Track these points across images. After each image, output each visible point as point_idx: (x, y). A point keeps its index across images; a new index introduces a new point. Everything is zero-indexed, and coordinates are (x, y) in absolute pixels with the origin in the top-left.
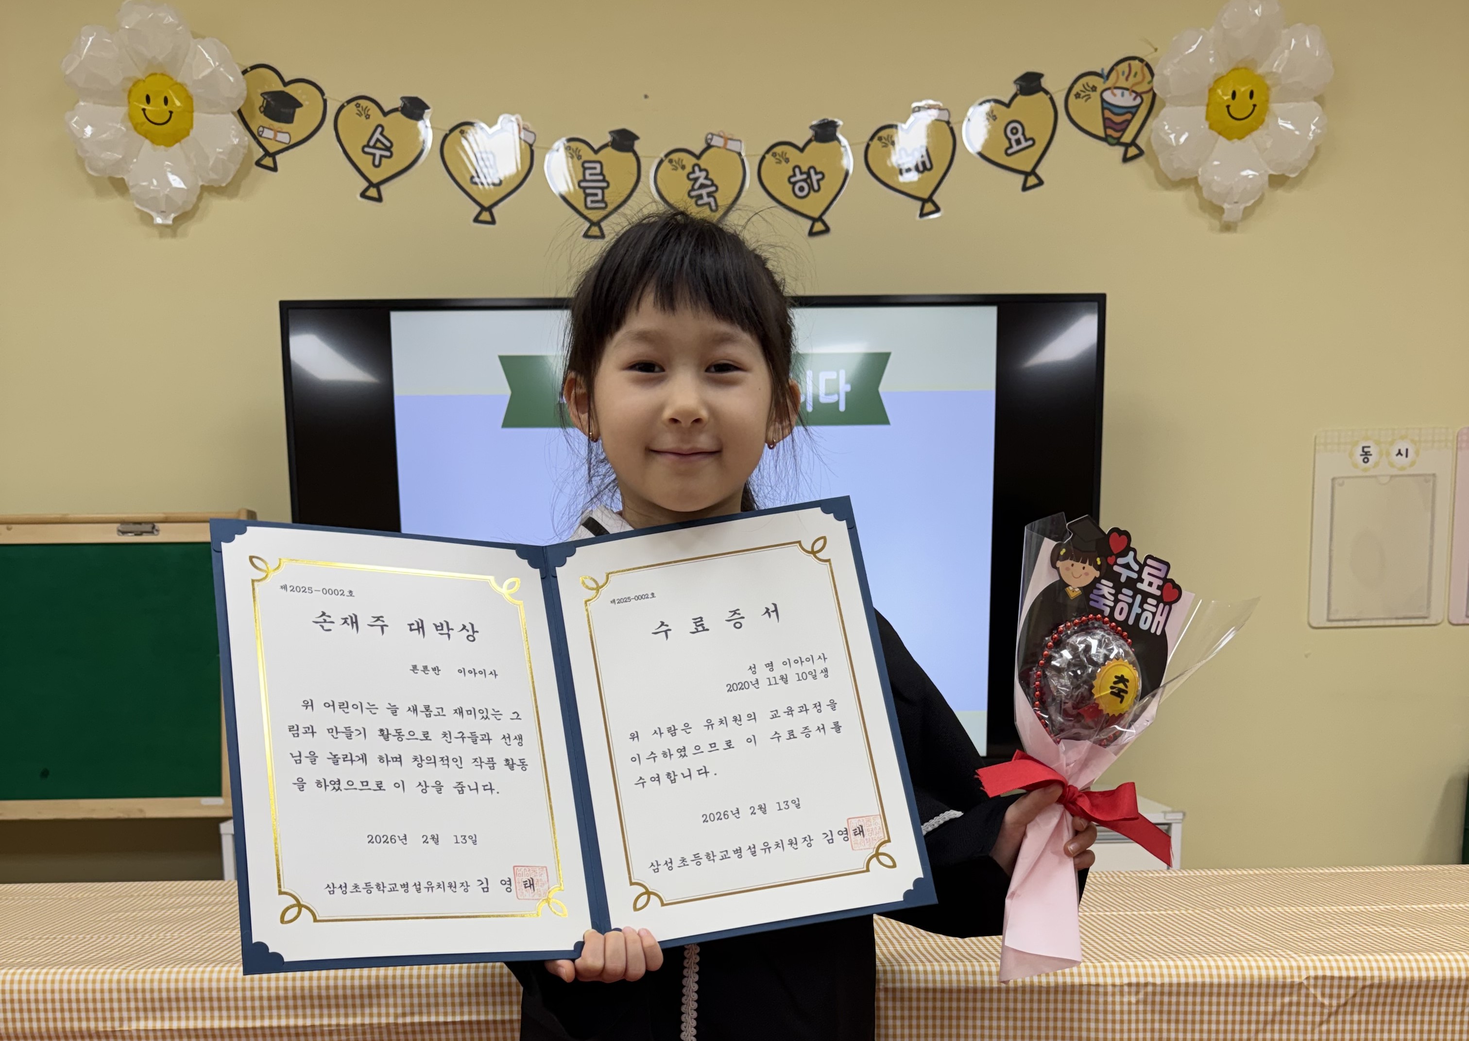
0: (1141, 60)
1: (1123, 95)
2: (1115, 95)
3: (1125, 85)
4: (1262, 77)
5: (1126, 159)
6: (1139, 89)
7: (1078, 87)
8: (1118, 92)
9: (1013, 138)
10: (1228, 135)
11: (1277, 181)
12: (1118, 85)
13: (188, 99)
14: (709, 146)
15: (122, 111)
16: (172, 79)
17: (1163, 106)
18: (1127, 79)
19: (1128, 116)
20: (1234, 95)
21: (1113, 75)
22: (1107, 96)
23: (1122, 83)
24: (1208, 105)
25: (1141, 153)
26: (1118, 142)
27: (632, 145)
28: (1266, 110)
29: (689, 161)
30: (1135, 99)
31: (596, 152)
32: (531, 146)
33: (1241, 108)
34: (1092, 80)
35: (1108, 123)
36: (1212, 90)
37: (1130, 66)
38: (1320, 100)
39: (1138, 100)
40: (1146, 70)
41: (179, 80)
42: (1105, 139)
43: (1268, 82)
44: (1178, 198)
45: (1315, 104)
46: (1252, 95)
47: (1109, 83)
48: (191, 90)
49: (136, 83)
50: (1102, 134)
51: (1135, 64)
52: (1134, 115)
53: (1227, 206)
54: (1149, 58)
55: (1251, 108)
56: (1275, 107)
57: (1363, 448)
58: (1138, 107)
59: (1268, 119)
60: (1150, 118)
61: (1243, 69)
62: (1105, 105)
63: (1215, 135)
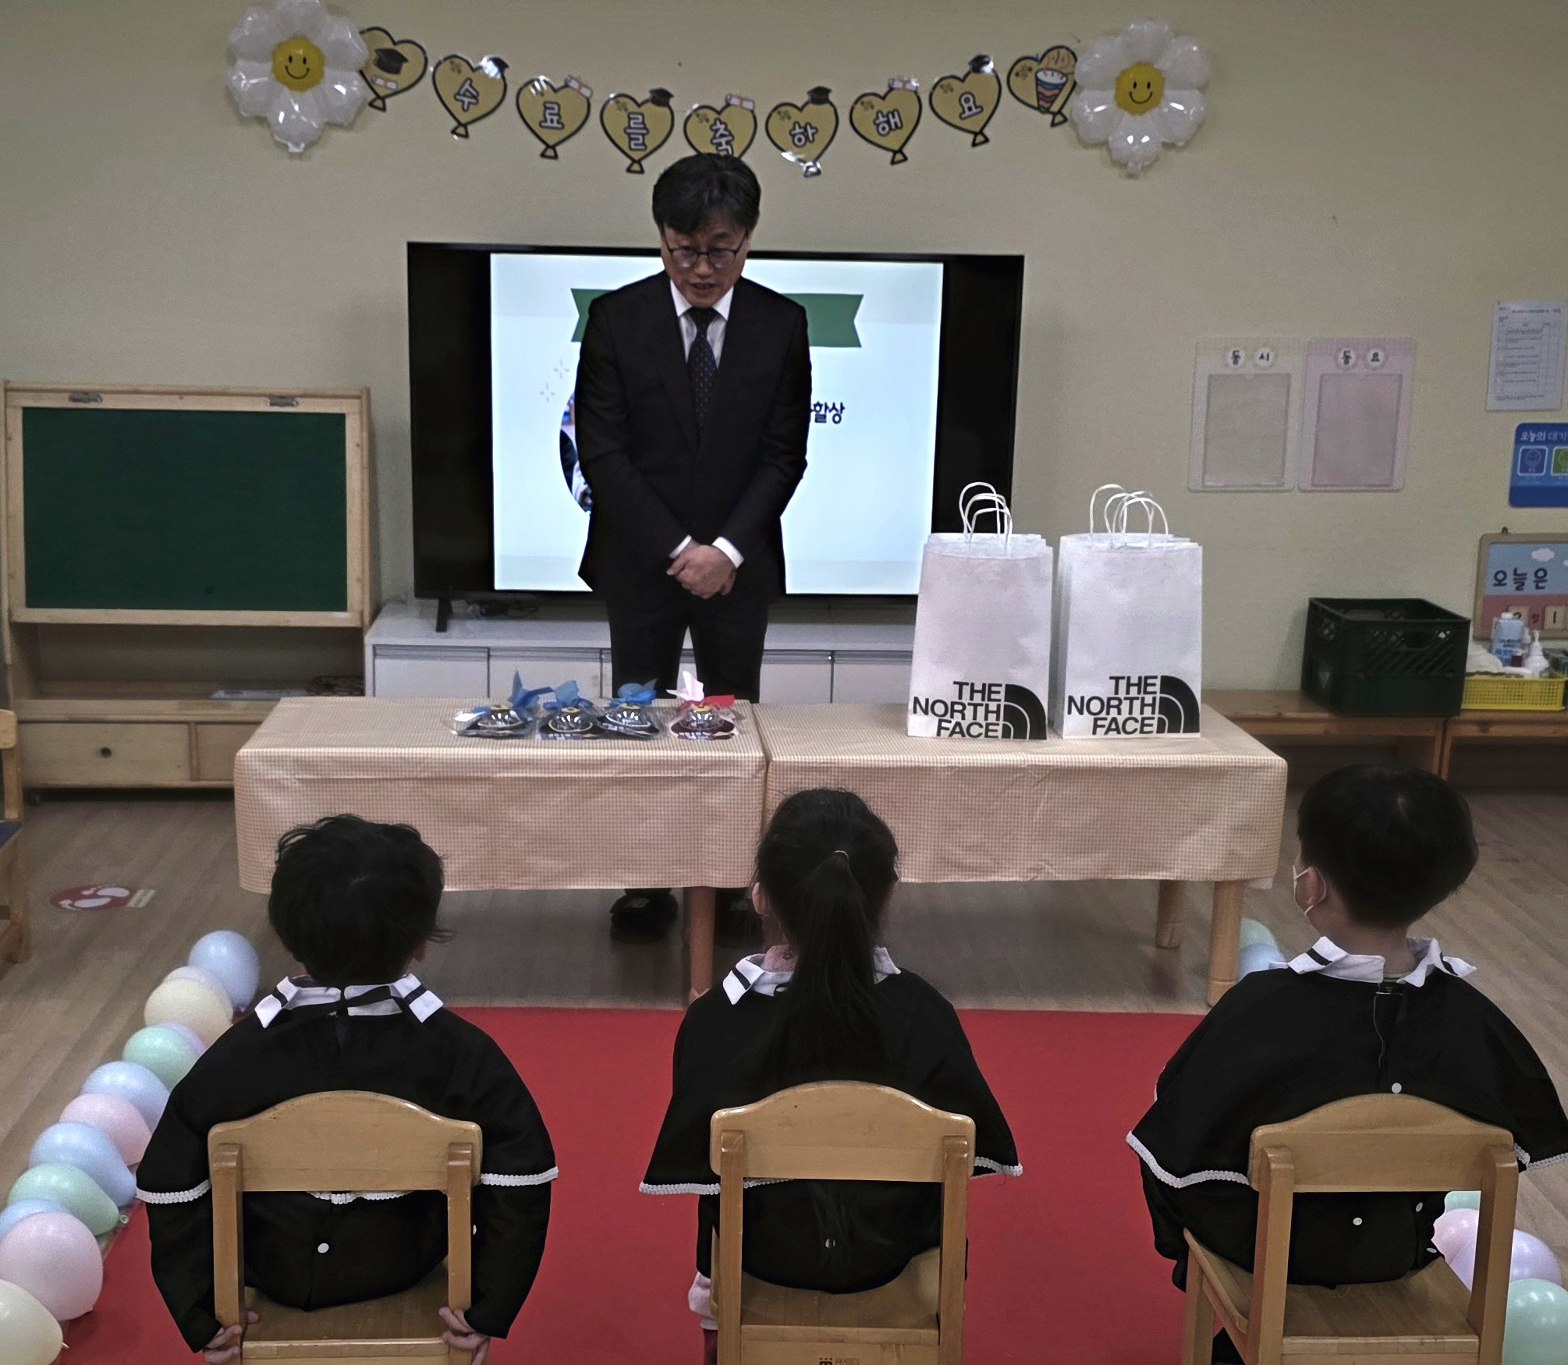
0: (1068, 49)
1: (1053, 75)
2: (1045, 74)
3: (1056, 67)
4: (1159, 72)
5: (1053, 124)
6: (1065, 71)
7: (1018, 68)
8: (1049, 73)
9: (966, 106)
10: (1133, 112)
11: (1169, 146)
12: (1049, 67)
13: (322, 58)
14: (728, 105)
15: (267, 65)
16: (309, 42)
17: (1082, 89)
18: (1056, 63)
19: (1056, 91)
20: (1135, 85)
21: (1046, 60)
22: (1041, 75)
23: (1052, 65)
24: (1117, 89)
25: (1065, 120)
26: (1047, 111)
27: (668, 101)
28: (1161, 95)
29: (712, 116)
30: (1062, 78)
31: (639, 105)
32: (588, 99)
33: (1141, 93)
34: (1028, 63)
35: (1041, 96)
36: (1118, 79)
37: (1058, 53)
38: (1203, 88)
39: (1064, 79)
40: (1071, 56)
41: (315, 43)
42: (1039, 108)
43: (1162, 75)
44: (1094, 153)
46: (1149, 85)
47: (1043, 65)
48: (324, 52)
49: (281, 45)
50: (1035, 104)
51: (1063, 52)
52: (1061, 90)
53: (1130, 164)
54: (1072, 48)
55: (1148, 95)
56: (1168, 92)
57: (1234, 352)
58: (1063, 85)
59: (1163, 102)
60: (1073, 94)
61: (1143, 64)
62: (1039, 82)
63: (1122, 110)
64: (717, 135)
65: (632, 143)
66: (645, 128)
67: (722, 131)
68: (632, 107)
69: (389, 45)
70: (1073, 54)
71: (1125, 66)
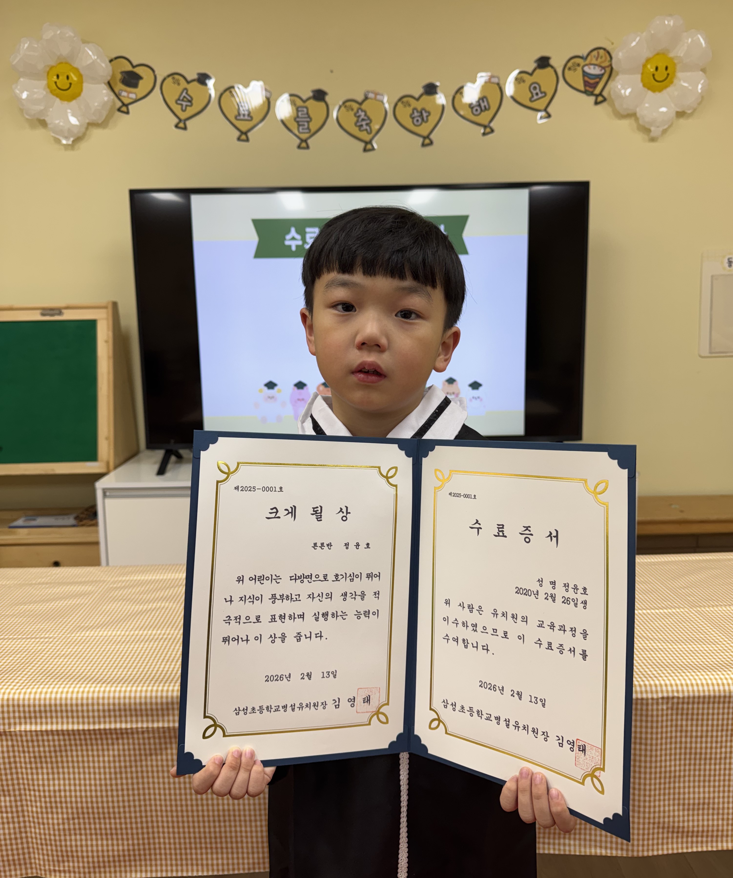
0: (605, 49)
1: (594, 68)
2: (590, 68)
3: (596, 63)
4: (672, 59)
5: (596, 103)
6: (603, 65)
7: (570, 64)
8: (592, 67)
9: (534, 92)
10: (654, 90)
11: (680, 114)
12: (592, 63)
13: (80, 76)
14: (366, 98)
16: (71, 65)
17: (617, 74)
18: (597, 59)
19: (597, 80)
20: (657, 69)
21: (589, 58)
22: (586, 69)
23: (594, 61)
24: (642, 74)
25: (605, 100)
26: (592, 94)
27: (324, 98)
28: (674, 75)
29: (355, 106)
30: (601, 70)
31: (304, 101)
32: (268, 97)
33: (661, 75)
34: (577, 60)
35: (587, 84)
36: (644, 66)
37: (598, 53)
38: (704, 70)
39: (603, 71)
41: (75, 65)
42: (585, 92)
43: (676, 61)
44: (626, 123)
45: (701, 73)
46: (667, 68)
47: (587, 62)
48: (82, 72)
49: (52, 67)
50: (583, 90)
51: (602, 52)
52: (601, 79)
53: (652, 129)
54: (608, 48)
55: (666, 75)
56: (679, 75)
57: (729, 259)
58: (603, 75)
59: (675, 81)
60: (610, 82)
61: (662, 54)
62: (585, 74)
63: (646, 89)
64: (360, 119)
65: (301, 128)
66: (309, 117)
67: (363, 116)
68: (299, 103)
69: (129, 68)
70: (609, 53)
71: (649, 55)
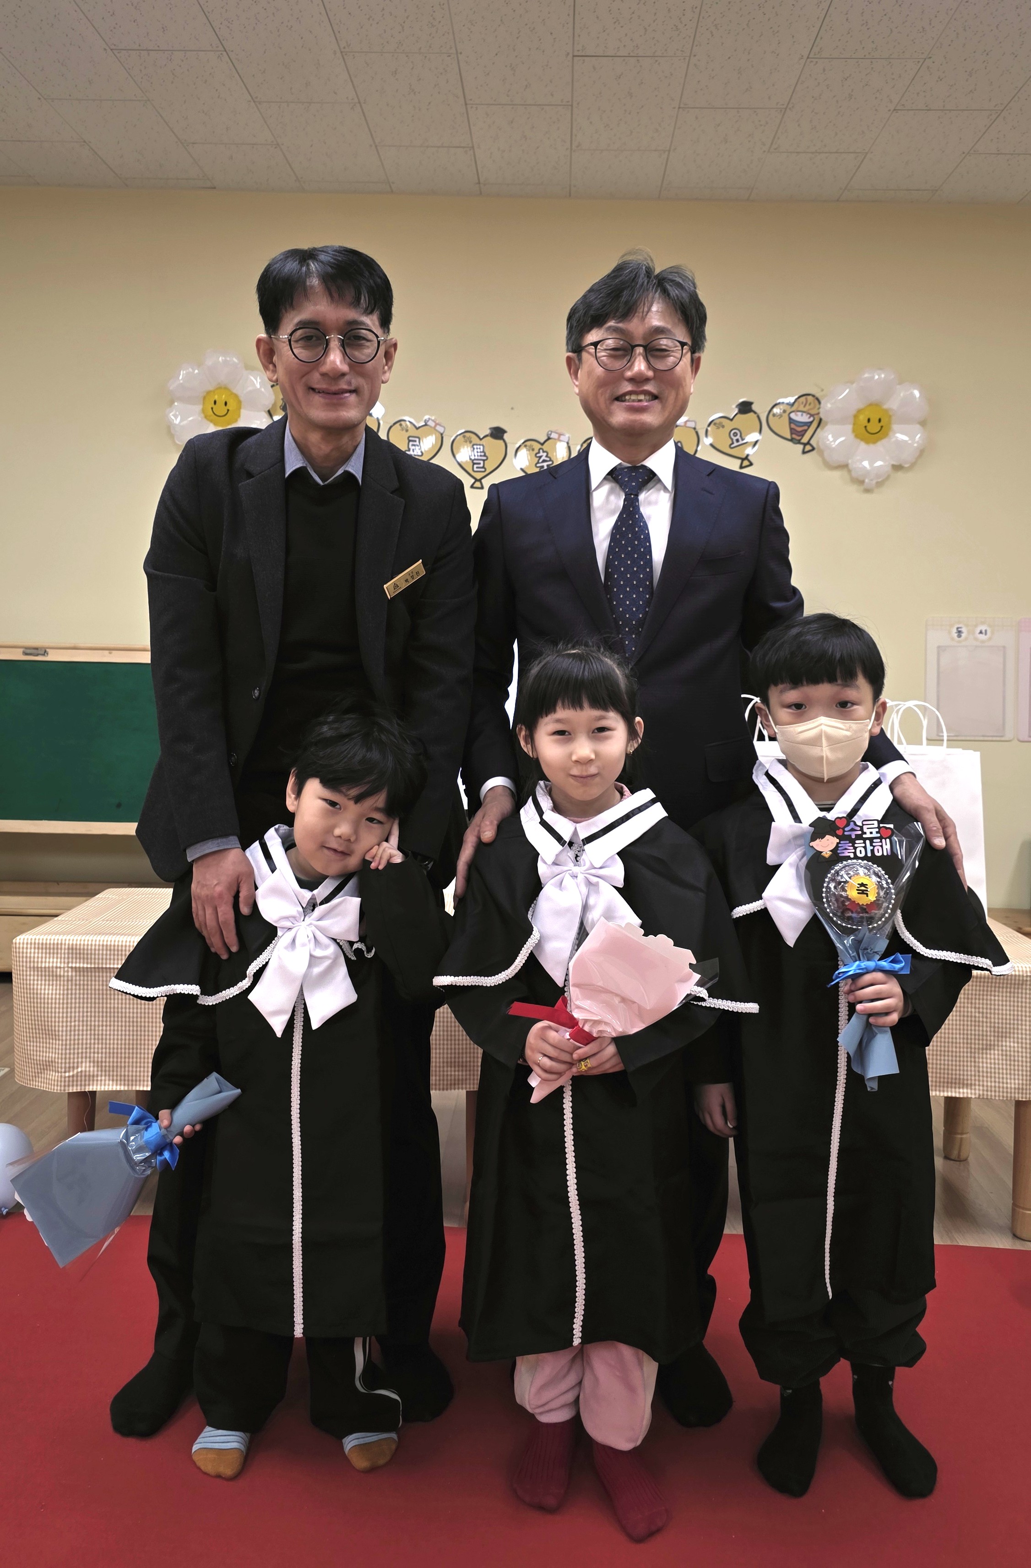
0: (813, 396)
1: (802, 415)
2: (797, 415)
3: (805, 409)
4: (886, 411)
5: (804, 452)
6: (813, 412)
7: (775, 411)
8: (799, 414)
9: (735, 438)
10: (867, 442)
11: (897, 468)
12: (800, 409)
13: (239, 402)
14: (549, 438)
15: (198, 408)
16: (229, 390)
17: (826, 424)
18: (805, 406)
19: (806, 428)
20: (869, 420)
21: (796, 404)
22: (793, 416)
23: (802, 408)
24: (854, 424)
25: (813, 449)
26: (799, 442)
27: (503, 436)
28: (889, 429)
29: (537, 446)
30: (810, 418)
31: (481, 439)
32: (442, 434)
33: (874, 427)
34: (783, 407)
35: (793, 431)
36: (856, 417)
37: (806, 399)
38: (923, 423)
39: (812, 419)
40: (816, 402)
41: (235, 391)
42: (792, 440)
43: (891, 413)
44: (837, 474)
45: (918, 426)
46: (880, 421)
47: (794, 408)
48: (242, 399)
49: (209, 393)
50: (789, 437)
51: (810, 398)
52: (809, 427)
53: (867, 481)
54: (817, 395)
55: (879, 428)
56: (895, 427)
57: (958, 628)
58: (811, 422)
59: (891, 434)
60: (819, 430)
61: (875, 405)
62: (791, 421)
63: (858, 440)
64: (541, 461)
65: (475, 466)
66: (485, 455)
67: (543, 458)
68: (476, 440)
70: (818, 399)
71: (861, 406)
